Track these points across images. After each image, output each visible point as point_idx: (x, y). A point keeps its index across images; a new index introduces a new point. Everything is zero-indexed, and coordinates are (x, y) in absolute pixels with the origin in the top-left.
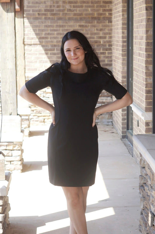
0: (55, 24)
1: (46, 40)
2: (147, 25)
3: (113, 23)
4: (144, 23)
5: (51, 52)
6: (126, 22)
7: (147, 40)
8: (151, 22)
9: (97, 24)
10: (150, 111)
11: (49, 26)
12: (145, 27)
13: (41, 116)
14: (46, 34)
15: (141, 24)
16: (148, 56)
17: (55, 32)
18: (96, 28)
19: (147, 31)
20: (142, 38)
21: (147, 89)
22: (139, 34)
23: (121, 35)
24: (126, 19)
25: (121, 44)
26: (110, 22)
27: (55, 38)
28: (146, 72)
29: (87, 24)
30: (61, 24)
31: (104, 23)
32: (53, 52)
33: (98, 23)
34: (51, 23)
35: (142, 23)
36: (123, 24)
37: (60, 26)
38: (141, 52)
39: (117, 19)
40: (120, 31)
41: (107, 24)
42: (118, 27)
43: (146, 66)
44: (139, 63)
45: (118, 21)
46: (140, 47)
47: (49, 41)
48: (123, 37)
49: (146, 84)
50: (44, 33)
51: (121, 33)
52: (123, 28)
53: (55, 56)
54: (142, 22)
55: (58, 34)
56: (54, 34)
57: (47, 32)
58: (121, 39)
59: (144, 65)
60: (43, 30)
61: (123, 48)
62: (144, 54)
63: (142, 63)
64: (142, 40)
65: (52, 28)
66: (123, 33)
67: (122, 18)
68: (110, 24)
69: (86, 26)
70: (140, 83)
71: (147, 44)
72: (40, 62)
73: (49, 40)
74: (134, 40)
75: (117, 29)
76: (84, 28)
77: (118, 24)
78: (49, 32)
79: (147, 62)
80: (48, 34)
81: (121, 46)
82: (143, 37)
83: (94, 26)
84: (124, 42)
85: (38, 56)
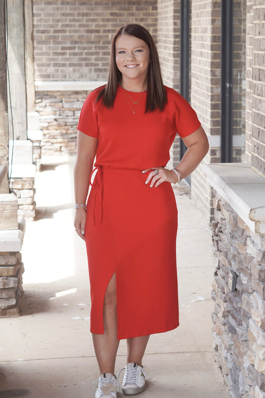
0: (76, 12)
1: (63, 34)
2: (213, 11)
3: (159, 11)
4: (209, 9)
5: (71, 51)
6: (179, 8)
7: (212, 33)
8: (218, 7)
9: (137, 12)
10: (217, 134)
11: (68, 15)
12: (210, 15)
13: (56, 143)
14: (63, 26)
15: (204, 10)
16: (214, 56)
17: (77, 24)
18: (134, 17)
19: (213, 21)
20: (205, 31)
21: (213, 102)
22: (200, 25)
23: (172, 27)
24: (180, 5)
25: (172, 40)
26: (156, 8)
27: (76, 31)
28: (211, 79)
29: (122, 12)
30: (85, 11)
31: (146, 10)
32: (73, 51)
33: (137, 9)
34: (71, 9)
35: (206, 10)
36: (175, 11)
37: (83, 15)
38: (204, 51)
39: (166, 4)
40: (171, 21)
41: (151, 11)
42: (167, 15)
43: (212, 71)
44: (201, 66)
45: (166, 7)
46: (203, 44)
47: (68, 36)
48: (175, 30)
49: (212, 96)
50: (60, 24)
51: (172, 24)
52: (175, 18)
53: (77, 57)
54: (205, 8)
55: (80, 26)
56: (74, 26)
57: (65, 23)
58: (172, 33)
59: (210, 69)
60: (58, 21)
61: (175, 46)
62: (208, 53)
63: (206, 66)
64: (204, 33)
65: (71, 18)
66: (175, 24)
67: (174, 3)
68: (155, 11)
69: (120, 15)
70: (202, 95)
71: (214, 39)
72: (55, 65)
73: (68, 34)
74: (193, 34)
75: (166, 18)
76: (118, 18)
77: (167, 11)
78: (68, 23)
79: (213, 65)
80: (67, 25)
81: (172, 43)
82: (206, 28)
83: (132, 15)
84: (176, 37)
85: (51, 56)
